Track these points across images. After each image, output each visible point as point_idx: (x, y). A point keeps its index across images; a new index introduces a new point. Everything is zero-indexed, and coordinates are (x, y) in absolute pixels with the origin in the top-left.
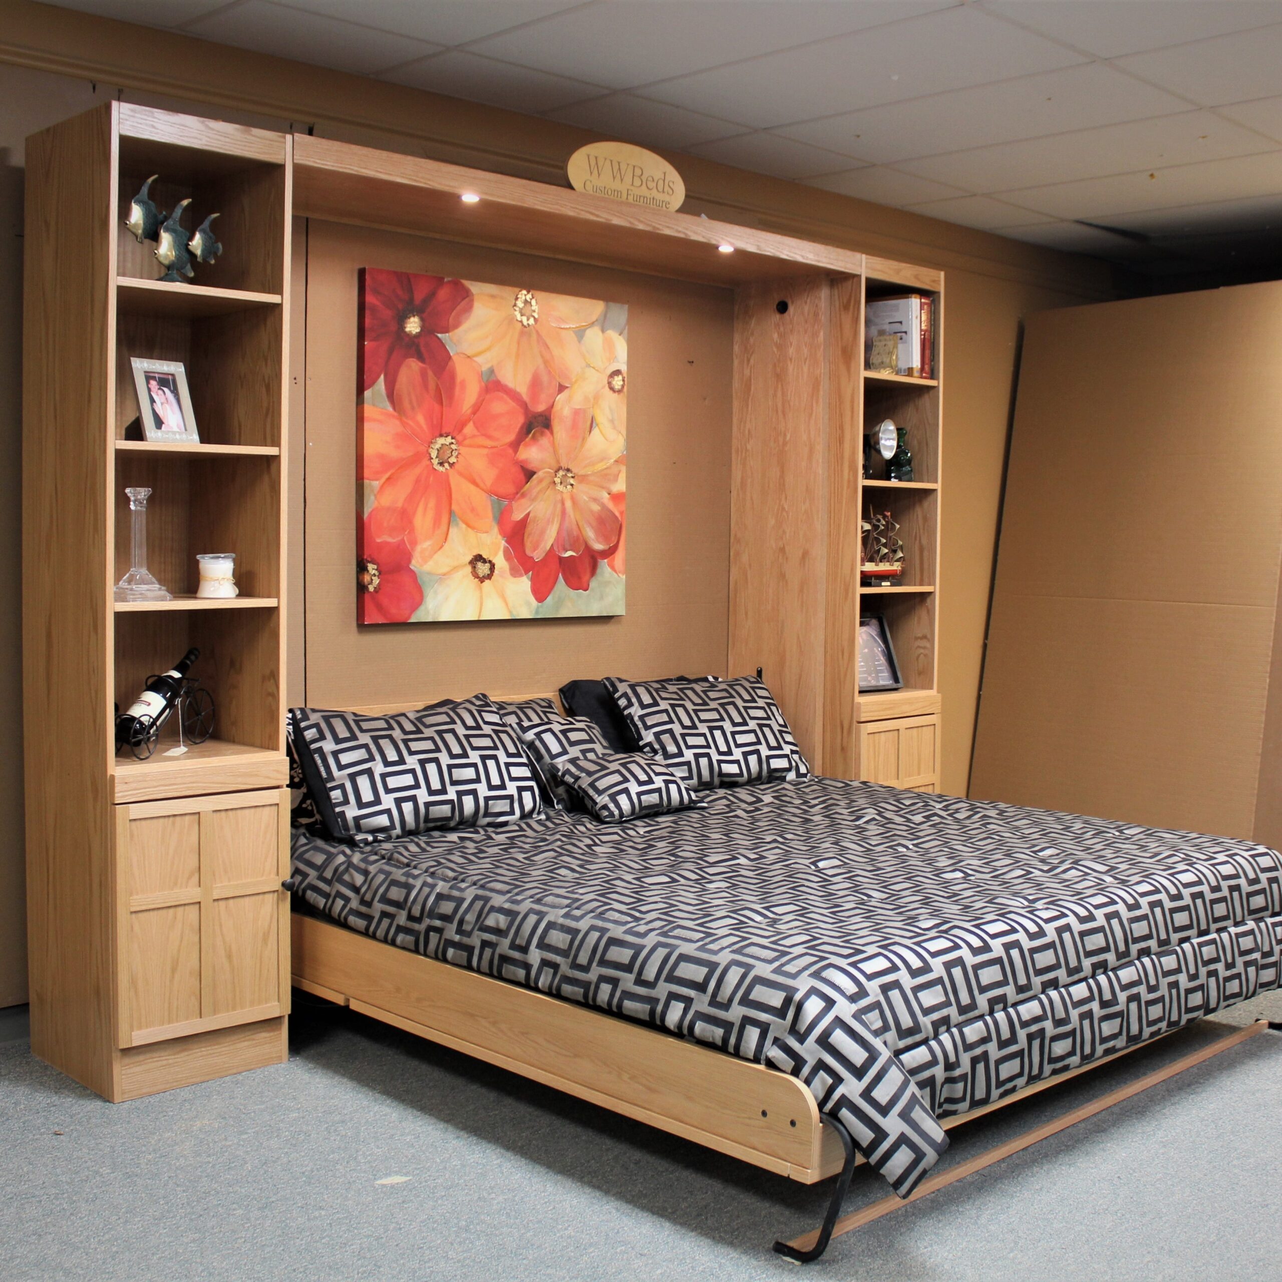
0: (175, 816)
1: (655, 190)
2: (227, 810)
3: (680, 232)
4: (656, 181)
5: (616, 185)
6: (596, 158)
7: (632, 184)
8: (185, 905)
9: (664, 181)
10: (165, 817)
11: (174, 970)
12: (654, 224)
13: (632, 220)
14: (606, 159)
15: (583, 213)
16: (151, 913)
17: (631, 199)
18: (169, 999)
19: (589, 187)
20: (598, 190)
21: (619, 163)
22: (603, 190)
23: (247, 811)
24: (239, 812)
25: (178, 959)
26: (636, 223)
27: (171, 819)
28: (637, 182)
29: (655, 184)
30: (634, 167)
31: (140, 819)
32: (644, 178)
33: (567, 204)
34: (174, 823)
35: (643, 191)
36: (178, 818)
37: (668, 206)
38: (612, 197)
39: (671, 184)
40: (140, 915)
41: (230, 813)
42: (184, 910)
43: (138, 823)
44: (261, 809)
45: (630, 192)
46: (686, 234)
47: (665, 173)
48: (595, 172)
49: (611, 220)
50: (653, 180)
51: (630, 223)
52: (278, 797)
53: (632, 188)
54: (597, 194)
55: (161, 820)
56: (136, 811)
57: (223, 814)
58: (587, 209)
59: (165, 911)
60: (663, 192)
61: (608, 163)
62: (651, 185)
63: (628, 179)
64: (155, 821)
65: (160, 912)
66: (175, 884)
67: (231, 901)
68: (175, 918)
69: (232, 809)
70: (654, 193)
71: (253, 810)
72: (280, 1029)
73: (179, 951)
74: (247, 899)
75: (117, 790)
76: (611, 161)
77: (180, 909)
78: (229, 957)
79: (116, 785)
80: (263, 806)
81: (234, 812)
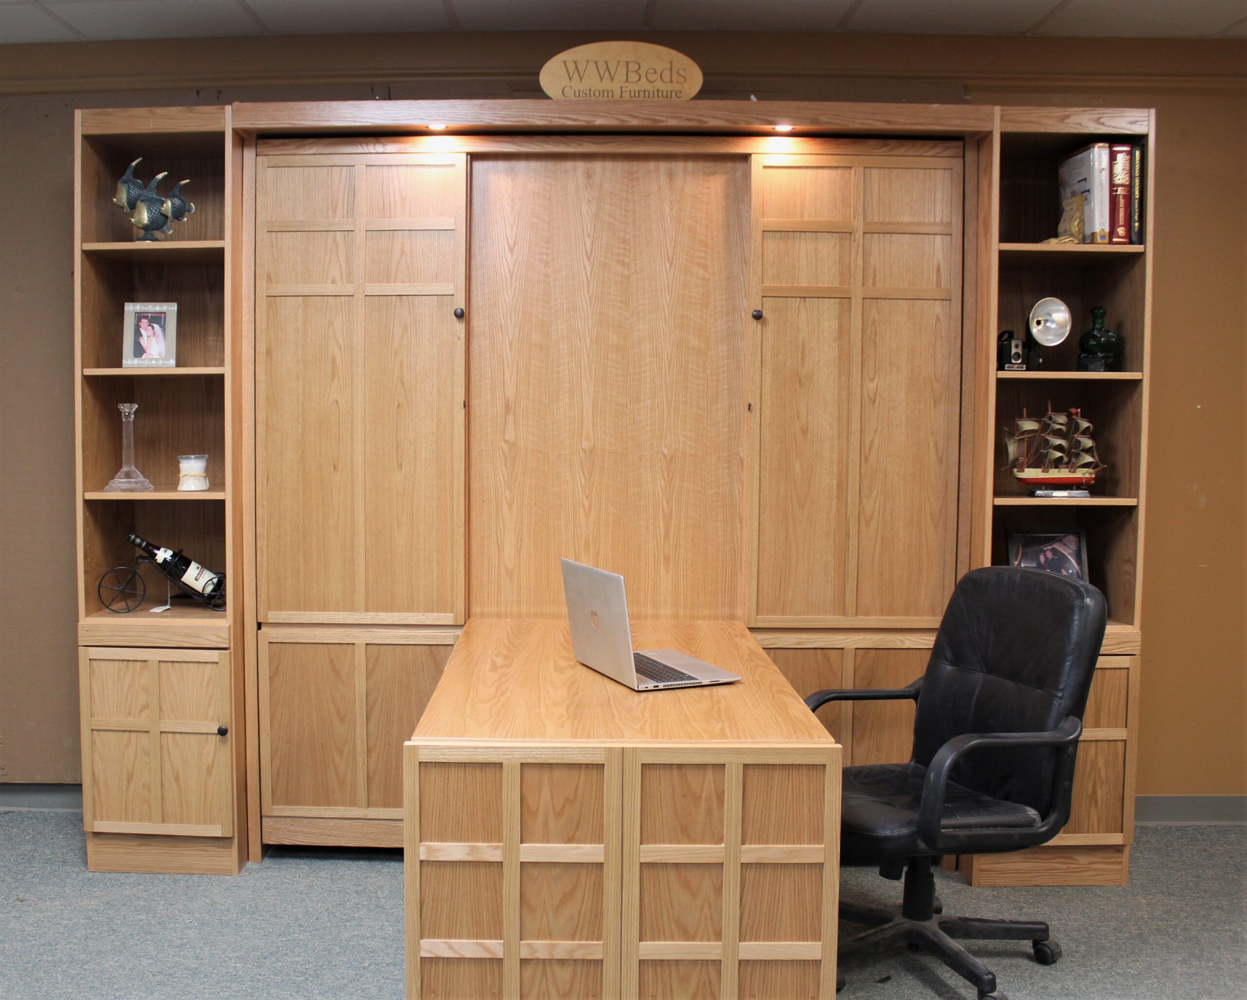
0: (128, 661)
1: (659, 82)
2: (172, 662)
3: (690, 120)
4: (659, 72)
5: (606, 85)
6: (575, 63)
7: (627, 81)
8: (138, 731)
9: (671, 70)
10: (120, 660)
11: (129, 780)
12: (654, 117)
13: (622, 117)
14: (588, 62)
15: (556, 120)
16: (110, 733)
17: (626, 96)
18: (126, 802)
19: (569, 92)
20: (581, 94)
21: (606, 63)
22: (588, 93)
23: (191, 665)
24: (184, 665)
25: (133, 772)
26: (628, 119)
27: (125, 663)
28: (633, 77)
29: (658, 76)
30: (627, 63)
31: (100, 660)
32: (642, 72)
33: (535, 114)
34: (127, 667)
35: (644, 85)
36: (131, 663)
37: (679, 95)
38: (601, 98)
39: (681, 72)
40: (101, 733)
41: (176, 664)
42: (137, 736)
43: (98, 662)
44: (204, 665)
45: (624, 90)
46: (700, 121)
47: (671, 62)
48: (576, 76)
49: (594, 121)
50: (656, 72)
51: (621, 120)
52: (217, 657)
53: (627, 84)
54: (581, 98)
55: (117, 663)
56: (94, 653)
57: (170, 665)
58: (561, 115)
59: (121, 734)
60: (671, 81)
61: (592, 66)
62: (652, 77)
63: (621, 75)
64: (112, 663)
65: (117, 733)
66: (130, 714)
67: (178, 736)
68: (130, 740)
69: (177, 662)
70: (659, 85)
71: (196, 665)
72: (230, 848)
73: (133, 766)
74: (192, 736)
75: (79, 635)
76: (596, 62)
77: (134, 735)
78: (177, 779)
79: (79, 631)
80: (206, 663)
81: (179, 664)
